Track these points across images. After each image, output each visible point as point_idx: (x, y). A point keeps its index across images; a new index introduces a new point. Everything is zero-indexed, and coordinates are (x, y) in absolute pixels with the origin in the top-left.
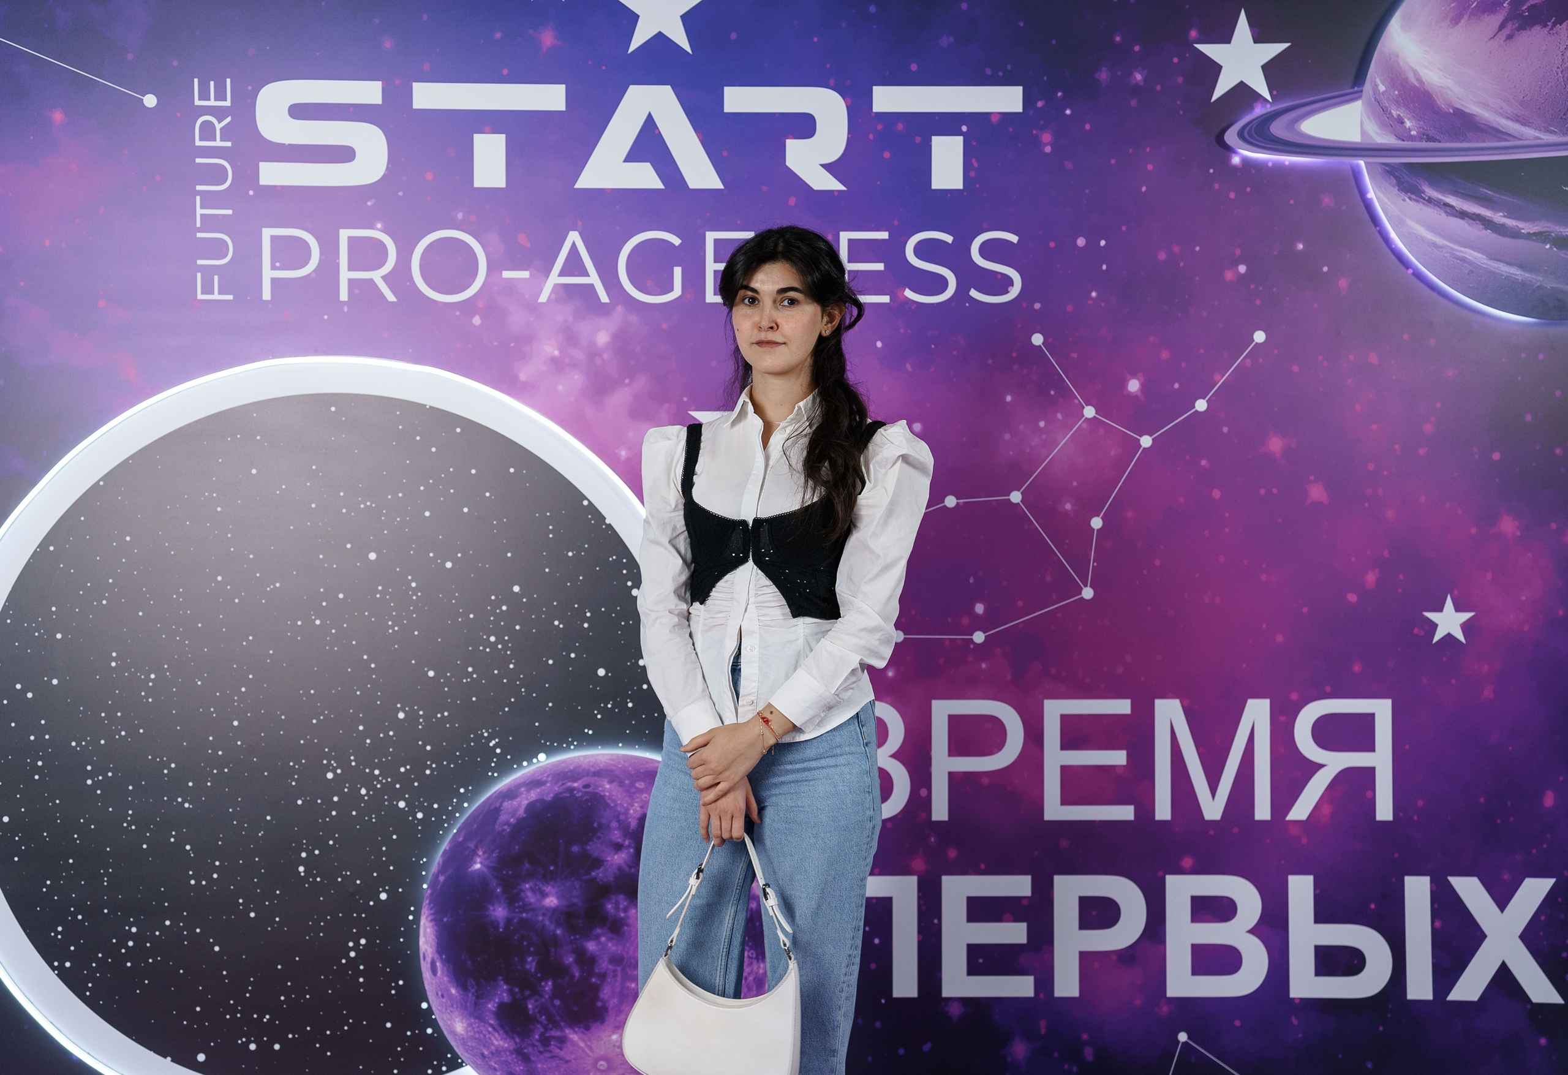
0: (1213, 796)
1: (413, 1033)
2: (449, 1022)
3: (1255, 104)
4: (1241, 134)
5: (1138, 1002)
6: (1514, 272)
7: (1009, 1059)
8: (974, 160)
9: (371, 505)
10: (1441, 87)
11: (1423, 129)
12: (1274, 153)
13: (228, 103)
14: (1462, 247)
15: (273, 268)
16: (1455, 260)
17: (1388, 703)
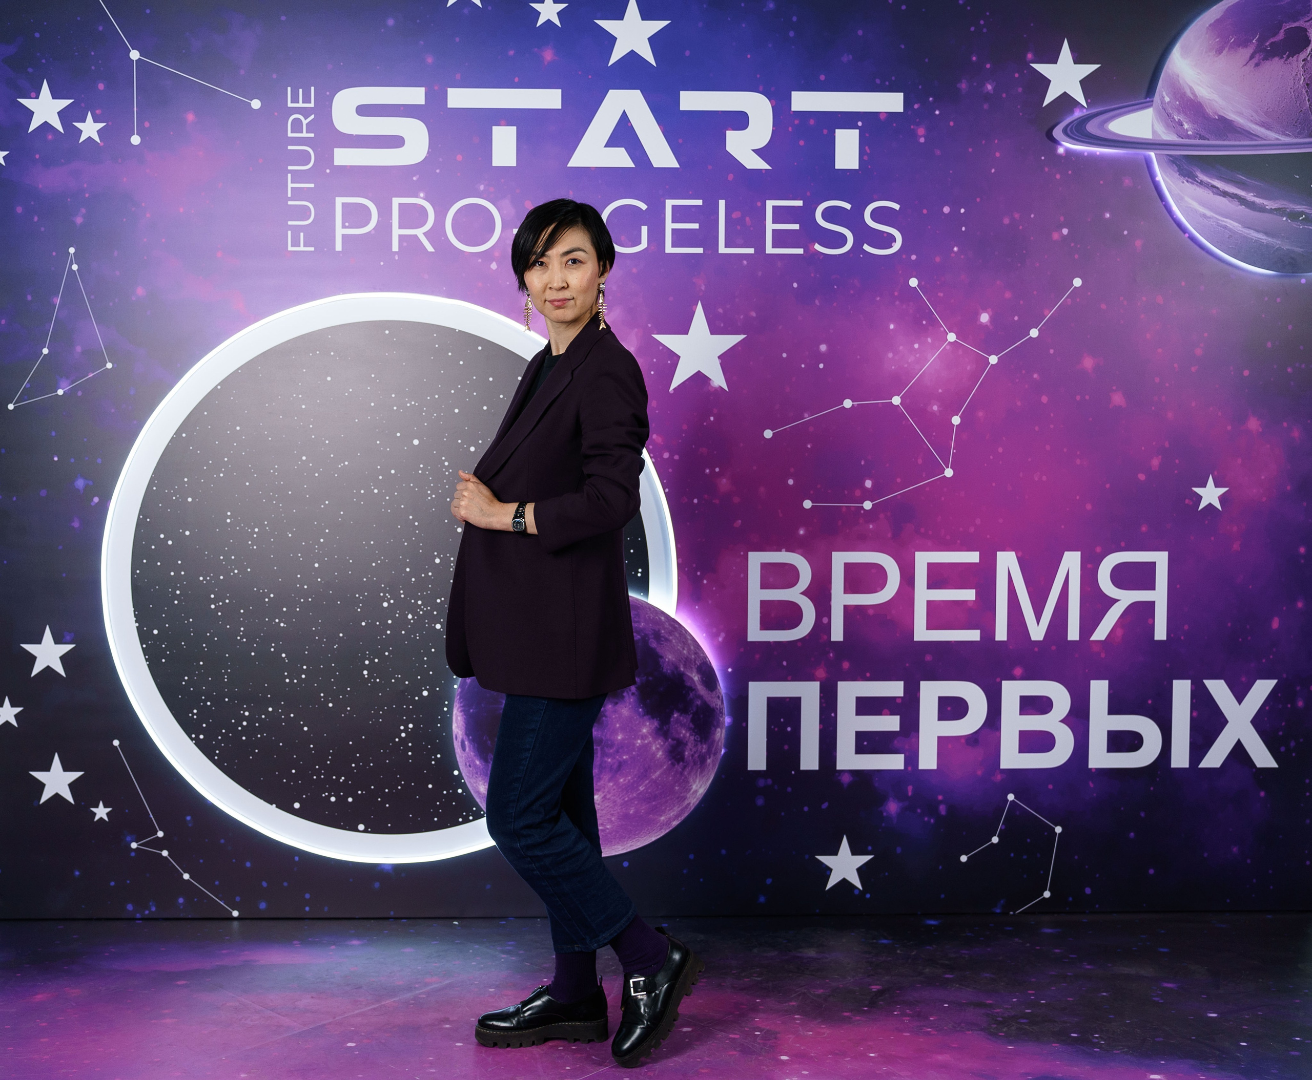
0: (1038, 623)
1: (448, 792)
2: (475, 785)
3: (1074, 109)
4: (1065, 131)
5: (979, 773)
6: (1261, 237)
7: (885, 814)
8: (867, 148)
9: (415, 404)
10: (1210, 100)
11: (1197, 130)
12: (1089, 145)
13: (312, 105)
14: (1224, 217)
15: (344, 227)
16: (1219, 227)
17: (1165, 554)
